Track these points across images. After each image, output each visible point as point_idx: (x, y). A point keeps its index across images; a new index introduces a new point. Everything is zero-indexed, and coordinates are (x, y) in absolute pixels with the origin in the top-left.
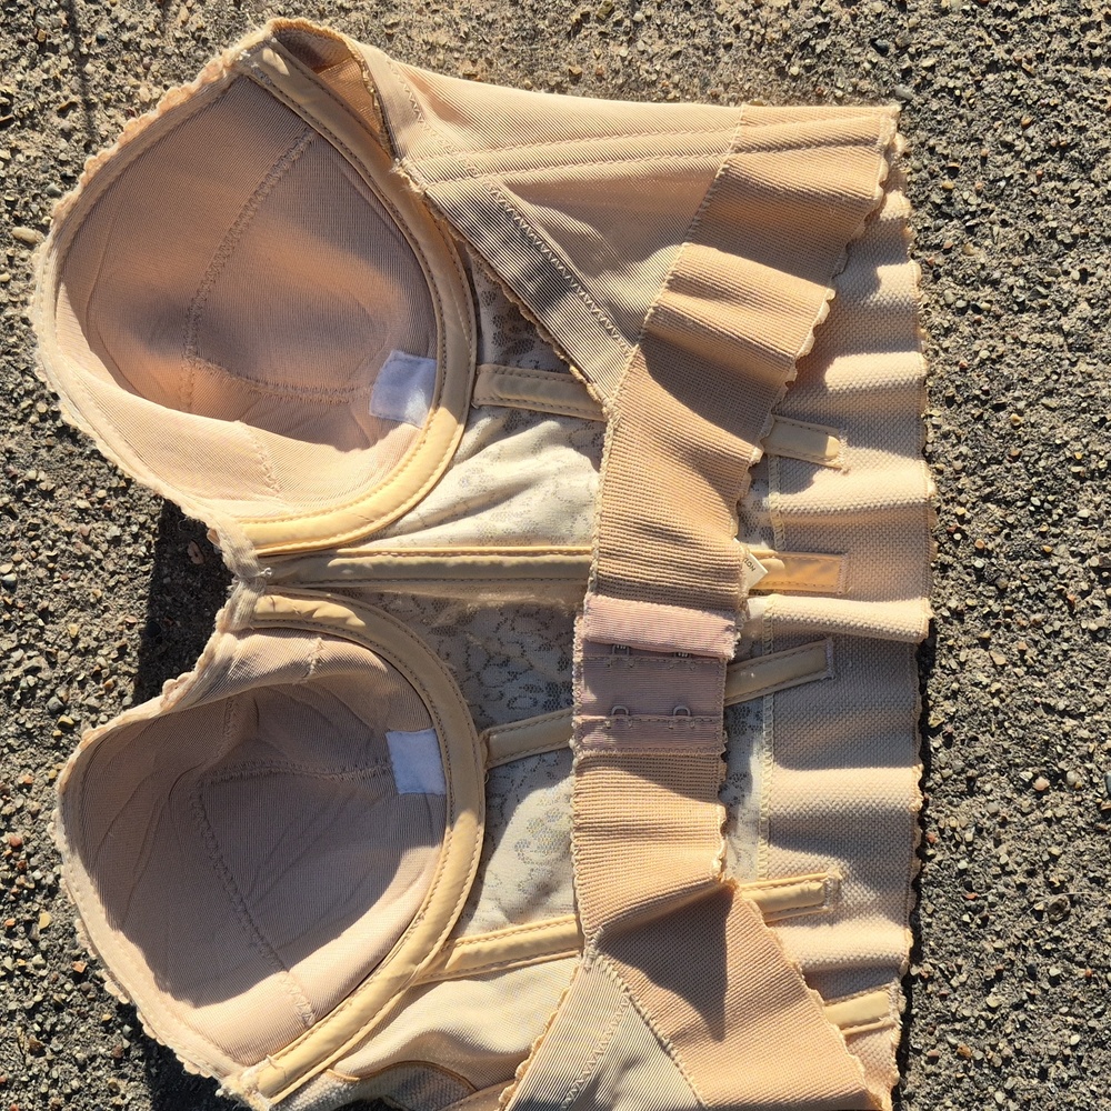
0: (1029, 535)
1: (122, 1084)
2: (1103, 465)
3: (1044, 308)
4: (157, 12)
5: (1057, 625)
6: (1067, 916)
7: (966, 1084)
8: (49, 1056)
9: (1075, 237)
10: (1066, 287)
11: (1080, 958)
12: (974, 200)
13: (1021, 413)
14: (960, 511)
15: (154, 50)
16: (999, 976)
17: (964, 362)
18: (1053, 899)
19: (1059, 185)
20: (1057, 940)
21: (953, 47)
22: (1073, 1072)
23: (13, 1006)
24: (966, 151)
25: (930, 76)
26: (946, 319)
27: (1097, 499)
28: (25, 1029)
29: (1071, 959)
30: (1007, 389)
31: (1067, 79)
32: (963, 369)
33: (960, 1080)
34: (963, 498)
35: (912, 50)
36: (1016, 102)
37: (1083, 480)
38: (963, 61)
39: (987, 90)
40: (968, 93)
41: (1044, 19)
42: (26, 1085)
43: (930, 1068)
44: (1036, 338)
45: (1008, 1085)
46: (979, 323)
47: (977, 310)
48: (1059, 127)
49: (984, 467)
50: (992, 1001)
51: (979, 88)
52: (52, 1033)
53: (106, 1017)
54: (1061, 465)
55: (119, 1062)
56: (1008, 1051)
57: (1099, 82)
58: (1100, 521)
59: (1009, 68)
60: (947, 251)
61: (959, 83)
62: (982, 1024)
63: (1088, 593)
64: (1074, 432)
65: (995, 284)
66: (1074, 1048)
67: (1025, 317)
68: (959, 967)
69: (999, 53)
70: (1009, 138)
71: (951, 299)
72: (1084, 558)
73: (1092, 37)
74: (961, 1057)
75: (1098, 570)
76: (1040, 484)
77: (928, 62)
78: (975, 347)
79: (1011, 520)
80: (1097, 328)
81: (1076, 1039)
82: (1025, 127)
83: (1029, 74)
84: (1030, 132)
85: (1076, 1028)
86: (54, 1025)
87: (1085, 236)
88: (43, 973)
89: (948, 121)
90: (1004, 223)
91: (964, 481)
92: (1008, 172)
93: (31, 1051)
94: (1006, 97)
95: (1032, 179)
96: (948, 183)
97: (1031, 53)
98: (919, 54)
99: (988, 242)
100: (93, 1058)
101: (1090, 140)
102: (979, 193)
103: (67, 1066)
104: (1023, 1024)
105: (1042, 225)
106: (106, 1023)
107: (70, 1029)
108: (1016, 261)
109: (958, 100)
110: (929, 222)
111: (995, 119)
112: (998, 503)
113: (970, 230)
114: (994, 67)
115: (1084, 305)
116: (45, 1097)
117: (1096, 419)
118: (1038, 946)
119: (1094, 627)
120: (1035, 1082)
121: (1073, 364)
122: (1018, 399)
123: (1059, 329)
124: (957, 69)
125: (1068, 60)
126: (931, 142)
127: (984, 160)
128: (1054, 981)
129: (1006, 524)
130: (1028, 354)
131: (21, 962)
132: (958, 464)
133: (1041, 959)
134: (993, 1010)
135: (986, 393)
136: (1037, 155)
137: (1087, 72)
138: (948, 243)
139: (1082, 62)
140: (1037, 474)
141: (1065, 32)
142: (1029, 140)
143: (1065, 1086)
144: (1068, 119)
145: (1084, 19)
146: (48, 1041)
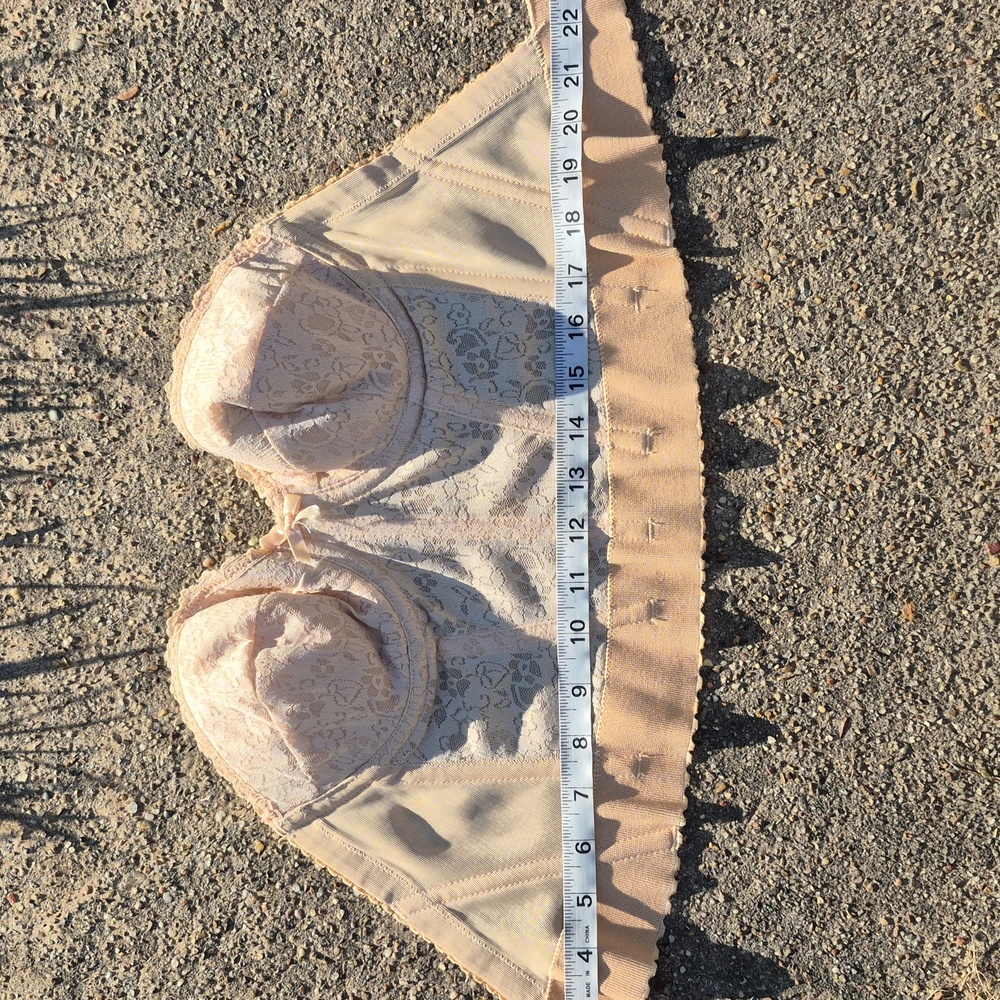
0: (455, 50)
1: (811, 611)
2: (412, 9)
3: (319, 47)
4: (140, 594)
5: (509, 32)
6: (686, 20)
7: (793, 77)
8: (795, 659)
9: (277, 31)
10: (307, 35)
11: (713, 11)
12: (256, 90)
13: (382, 59)
14: (441, 92)
15: (163, 596)
16: (726, 59)
17: (351, 93)
18: (677, 28)
19: (246, 41)
20: (702, 25)
21: (165, 107)
22: (783, 12)
23: (763, 683)
24: (226, 97)
25: (181, 120)
26: (325, 104)
27: (433, 11)
28: (777, 675)
29: (714, 16)
30: (367, 67)
31: (184, 39)
32: (356, 94)
33: (791, 81)
34: (433, 91)
35: (166, 131)
36: (198, 68)
37: (422, 20)
38: (173, 100)
39: (190, 86)
40: (192, 97)
41: (149, 53)
42: (814, 675)
43: (784, 99)
44: (337, 51)
45: (793, 51)
46: (328, 86)
47: (320, 86)
48: (212, 42)
49: (414, 79)
50: (741, 63)
51: (189, 90)
52: (780, 657)
53: (768, 621)
54: (413, 33)
55: (797, 614)
56: (772, 52)
57: (186, 20)
58: (446, 9)
59: (177, 74)
60: (285, 105)
61: (186, 102)
62: (756, 68)
63: (490, 14)
64: (393, 26)
65: (304, 77)
66: (768, 12)
67: (324, 58)
68: (721, 84)
69: (168, 79)
70: (219, 71)
71: (314, 102)
72: (468, 18)
73: (159, 25)
74: (776, 81)
75: (476, 10)
76: (425, 45)
77: (174, 121)
78: (343, 87)
79: (446, 62)
80: (331, 15)
81: (763, 11)
82: (212, 62)
83: (181, 61)
84: (215, 59)
85: (756, 12)
86: (775, 656)
87: (276, 24)
88: (741, 663)
89: (208, 108)
90: (269, 73)
91: (423, 91)
92: (239, 72)
93: (793, 671)
94: (194, 74)
95: (243, 57)
96: (245, 106)
97: (169, 61)
98: (168, 127)
99: (280, 82)
100: (796, 631)
101: (220, 23)
102: (251, 88)
103: (801, 647)
104: (755, 44)
105: (270, 50)
106: (773, 622)
107: (777, 645)
108: (291, 65)
109: (196, 103)
110: (268, 118)
111: (207, 80)
112: (436, 70)
113: (272, 92)
114: (176, 82)
115: (318, 23)
116: (822, 662)
117: (385, 14)
118: (706, 37)
119: (510, 10)
120: (790, 35)
121: (352, 28)
122: (373, 60)
123: (332, 37)
124: (177, 104)
125: (173, 38)
126: (221, 117)
127: (231, 86)
128: (728, 25)
129: (449, 65)
130: (347, 55)
131: (735, 677)
132: (413, 94)
133: (714, 35)
134: (747, 62)
135: (370, 79)
136: (229, 55)
137: (180, 27)
138: (280, 105)
139: (174, 30)
140: (418, 48)
141: (157, 41)
142: (220, 59)
143: (792, 17)
144: (207, 37)
145: (149, 30)
146: (785, 660)
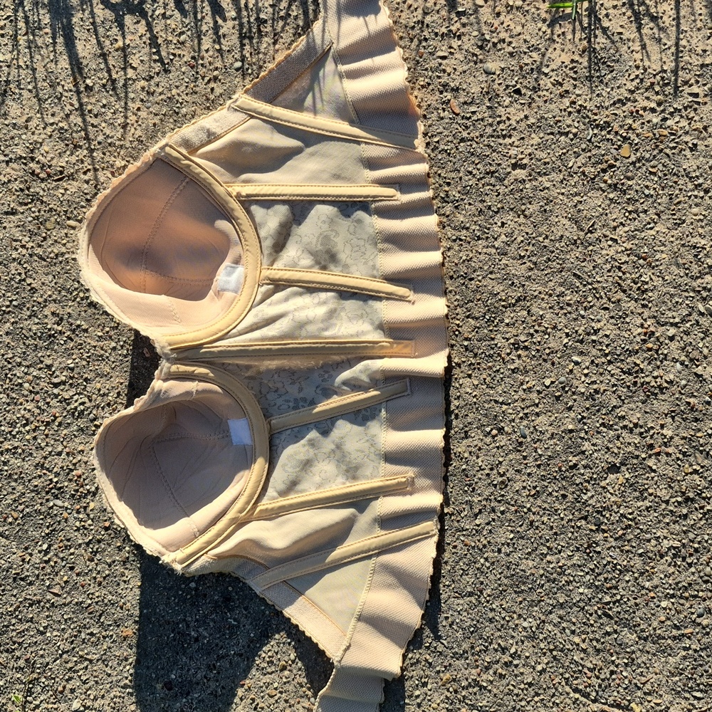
0: (486, 331)
1: (126, 572)
2: (513, 301)
3: (487, 238)
4: (122, 130)
5: (498, 367)
6: (507, 486)
7: (469, 556)
8: (96, 561)
9: (498, 209)
10: (496, 229)
11: (512, 503)
12: (457, 195)
13: (480, 281)
14: (458, 322)
15: (121, 146)
16: (480, 511)
17: (456, 261)
18: (500, 479)
19: (491, 187)
20: (503, 496)
21: (446, 133)
22: (511, 549)
23: (80, 542)
24: (453, 175)
25: (437, 145)
26: (449, 244)
27: (512, 315)
28: (86, 551)
29: (509, 504)
30: (474, 271)
31: (492, 144)
32: (456, 264)
33: (466, 555)
34: (458, 317)
35: (429, 134)
36: (473, 154)
37: (506, 308)
38: (450, 138)
39: (461, 150)
40: (452, 152)
41: (482, 120)
42: (87, 574)
43: (453, 551)
44: (485, 250)
45: (485, 556)
46: (462, 245)
47: (461, 240)
48: (490, 164)
49: (467, 304)
50: (477, 522)
51: (457, 149)
52: (97, 552)
53: (119, 544)
54: (497, 302)
55: (124, 562)
56: (485, 542)
57: (505, 145)
58: (514, 324)
59: (469, 140)
60: (448, 216)
61: (449, 147)
62: (474, 532)
63: (510, 354)
64: (501, 288)
65: (467, 229)
66: (511, 539)
67: (480, 242)
68: (464, 509)
69: (465, 134)
70: (470, 169)
71: (450, 236)
72: (508, 339)
73: (502, 126)
74: (466, 545)
75: (513, 344)
76: (489, 310)
77: (436, 139)
78: (461, 255)
79: (478, 325)
80: (509, 245)
81: (512, 536)
82: (476, 164)
83: (477, 143)
84: (478, 166)
85: (512, 532)
86: (97, 549)
87: (503, 208)
88: (92, 527)
89: (446, 163)
90: (470, 204)
91: (459, 310)
92: (470, 183)
93: (89, 560)
94: (468, 152)
95: (480, 185)
96: (447, 189)
97: (477, 134)
98: (432, 136)
99: (464, 212)
100: (114, 562)
101: (502, 169)
102: (459, 192)
103: (104, 565)
104: (490, 531)
105: (485, 204)
106: (118, 547)
107: (104, 550)
108: (475, 219)
109: (449, 154)
110: (440, 205)
111: (464, 161)
112: (473, 318)
113: (456, 207)
114: (463, 140)
115: (503, 236)
116: (95, 578)
117: (510, 283)
118: (495, 499)
119: (513, 367)
120: (496, 554)
121: (500, 261)
122: (478, 276)
123: (494, 246)
124: (448, 141)
125: (493, 136)
126: (439, 172)
127: (461, 178)
128: (503, 513)
129: (476, 327)
130: (482, 257)
131: (83, 523)
132: (456, 303)
133: (497, 504)
134: (478, 526)
135: (466, 274)
136: (482, 176)
137: (501, 141)
138: (448, 213)
139: (498, 137)
140: (487, 306)
141: (491, 125)
142: (478, 170)
143: (508, 555)
144: (494, 160)
145: (498, 119)
146: (95, 555)
